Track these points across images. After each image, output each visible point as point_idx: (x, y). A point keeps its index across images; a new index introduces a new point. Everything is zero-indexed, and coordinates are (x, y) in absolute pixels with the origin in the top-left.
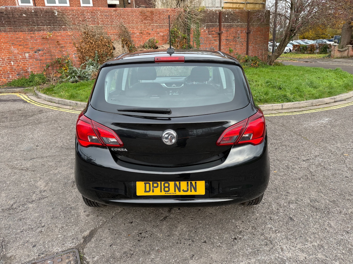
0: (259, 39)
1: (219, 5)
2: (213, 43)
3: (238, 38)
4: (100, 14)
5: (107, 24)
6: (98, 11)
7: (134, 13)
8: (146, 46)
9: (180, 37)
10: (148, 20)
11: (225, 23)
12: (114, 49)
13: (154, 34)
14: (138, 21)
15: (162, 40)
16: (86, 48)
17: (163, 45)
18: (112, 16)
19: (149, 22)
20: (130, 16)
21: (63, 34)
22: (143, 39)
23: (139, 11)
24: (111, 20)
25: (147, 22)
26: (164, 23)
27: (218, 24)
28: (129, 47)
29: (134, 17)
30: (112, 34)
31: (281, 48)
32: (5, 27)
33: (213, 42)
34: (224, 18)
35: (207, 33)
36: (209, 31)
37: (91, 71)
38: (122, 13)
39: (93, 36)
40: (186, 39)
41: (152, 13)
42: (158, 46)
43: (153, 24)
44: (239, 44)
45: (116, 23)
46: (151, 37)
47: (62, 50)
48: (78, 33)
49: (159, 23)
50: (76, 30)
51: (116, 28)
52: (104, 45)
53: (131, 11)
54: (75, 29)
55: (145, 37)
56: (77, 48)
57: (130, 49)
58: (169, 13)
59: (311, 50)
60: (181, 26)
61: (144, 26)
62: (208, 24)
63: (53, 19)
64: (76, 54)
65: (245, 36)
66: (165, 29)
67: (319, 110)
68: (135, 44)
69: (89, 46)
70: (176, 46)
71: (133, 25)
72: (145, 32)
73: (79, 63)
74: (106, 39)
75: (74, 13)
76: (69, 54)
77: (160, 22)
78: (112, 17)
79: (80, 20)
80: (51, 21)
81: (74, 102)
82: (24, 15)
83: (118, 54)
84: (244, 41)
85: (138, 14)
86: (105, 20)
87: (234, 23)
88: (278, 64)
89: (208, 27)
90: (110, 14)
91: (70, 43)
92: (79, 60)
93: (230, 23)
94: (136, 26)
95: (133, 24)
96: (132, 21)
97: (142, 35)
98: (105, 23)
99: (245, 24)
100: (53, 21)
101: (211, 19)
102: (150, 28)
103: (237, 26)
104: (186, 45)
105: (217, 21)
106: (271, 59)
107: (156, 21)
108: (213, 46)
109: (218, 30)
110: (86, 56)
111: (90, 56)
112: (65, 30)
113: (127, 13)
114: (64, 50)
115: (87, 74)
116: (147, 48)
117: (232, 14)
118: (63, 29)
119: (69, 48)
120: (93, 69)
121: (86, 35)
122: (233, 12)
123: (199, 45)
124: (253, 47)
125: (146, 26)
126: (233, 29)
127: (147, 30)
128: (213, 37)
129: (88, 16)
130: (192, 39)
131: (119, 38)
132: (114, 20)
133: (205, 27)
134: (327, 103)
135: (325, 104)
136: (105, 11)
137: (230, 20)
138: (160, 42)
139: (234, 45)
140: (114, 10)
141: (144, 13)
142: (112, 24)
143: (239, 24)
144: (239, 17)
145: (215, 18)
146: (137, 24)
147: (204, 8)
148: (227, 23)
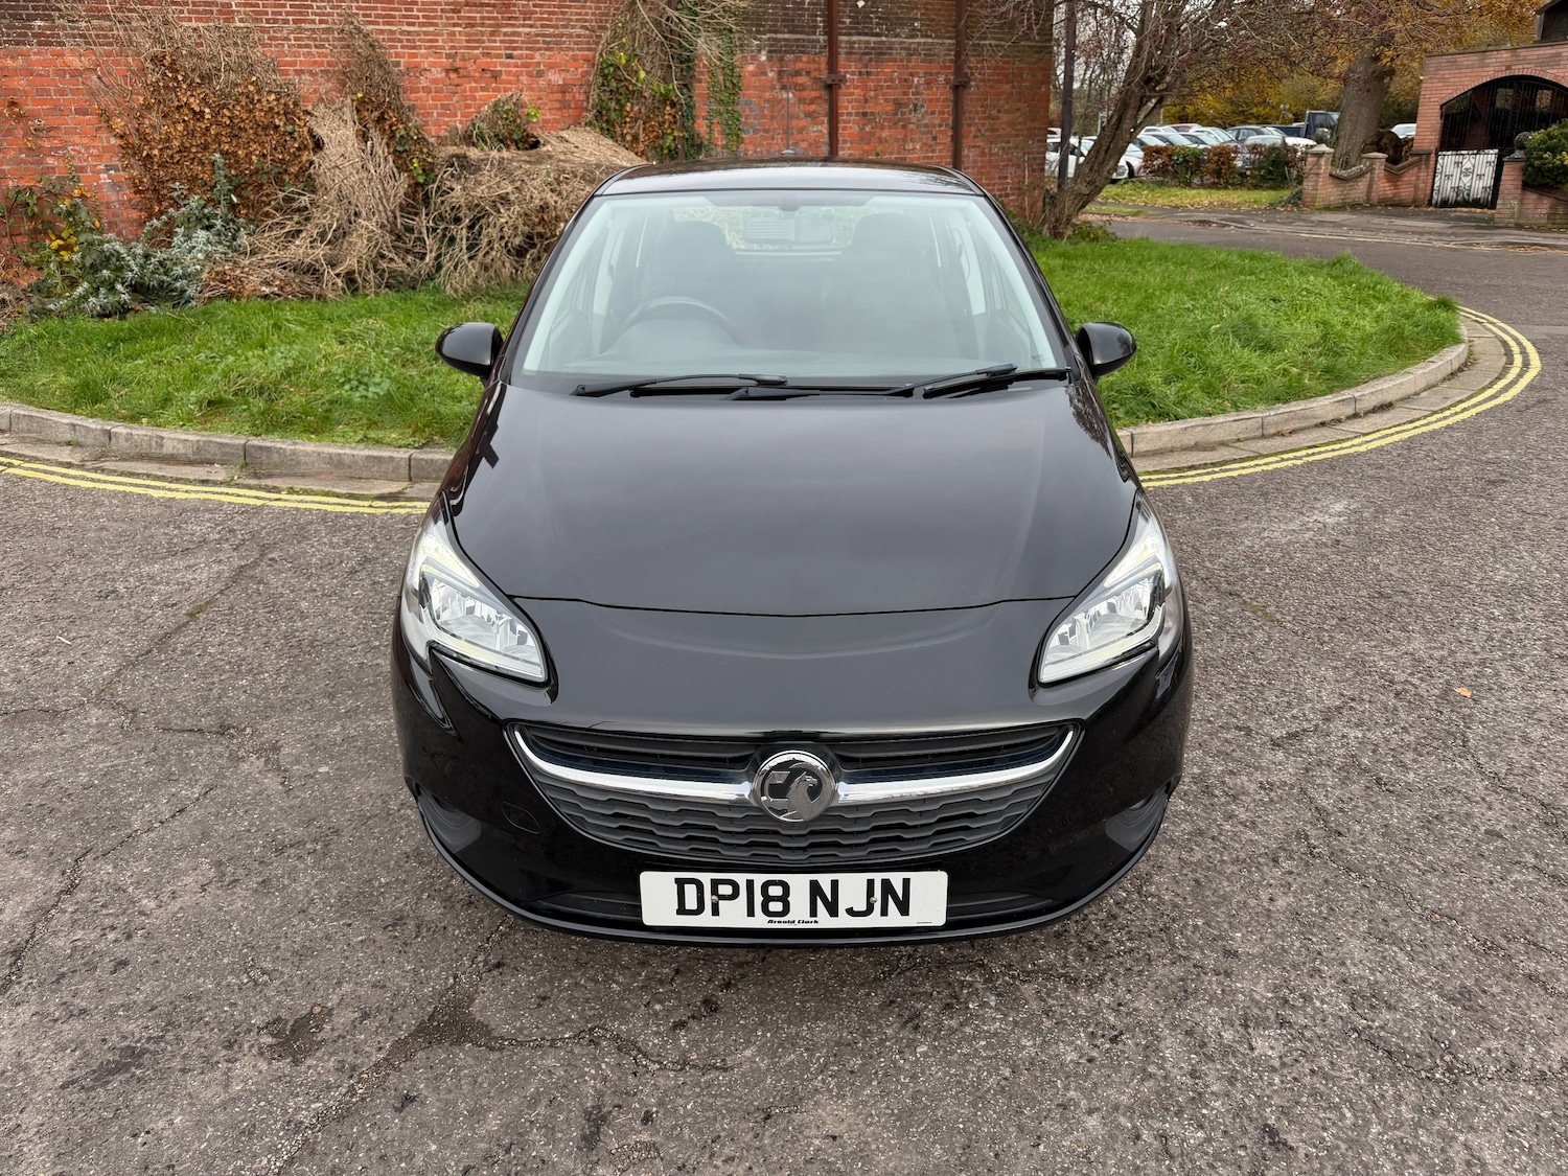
0: (1005, 117)
2: (801, 130)
3: (915, 110)
5: (276, 21)
8: (481, 137)
9: (646, 94)
11: (855, 38)
12: (318, 145)
13: (517, 75)
14: (435, 11)
15: (557, 105)
16: (168, 140)
17: (564, 134)
19: (489, 18)
21: (41, 63)
22: (466, 98)
25: (482, 18)
26: (565, 27)
27: (822, 38)
28: (393, 137)
30: (302, 72)
31: (1100, 158)
33: (803, 123)
34: (848, 9)
35: (772, 81)
36: (780, 73)
37: (200, 256)
39: (207, 78)
40: (673, 105)
42: (542, 135)
43: (510, 30)
44: (921, 139)
45: (324, 14)
46: (506, 90)
47: (40, 147)
48: (123, 59)
49: (542, 26)
50: (111, 44)
51: (322, 40)
52: (265, 128)
54: (105, 36)
55: (475, 89)
56: (122, 137)
57: (400, 149)
59: (1218, 173)
60: (648, 43)
61: (467, 34)
62: (776, 39)
64: (117, 170)
65: (944, 100)
66: (570, 53)
67: (1296, 458)
68: (426, 123)
69: (186, 126)
70: (629, 138)
71: (411, 29)
72: (471, 67)
73: (134, 214)
74: (273, 97)
76: (82, 169)
77: (547, 19)
81: (93, 426)
83: (337, 171)
84: (940, 126)
87: (897, 36)
88: (1087, 234)
89: (775, 50)
91: (81, 112)
92: (137, 197)
93: (877, 35)
94: (426, 33)
95: (409, 24)
96: (406, 10)
97: (459, 81)
99: (944, 45)
101: (787, 14)
102: (499, 48)
103: (911, 52)
104: (676, 134)
105: (816, 27)
106: (1057, 210)
107: (527, 15)
108: (805, 147)
109: (823, 66)
110: (174, 180)
111: (193, 180)
112: (51, 44)
114: (47, 145)
115: (178, 271)
116: (486, 143)
118: (35, 35)
119: (77, 139)
120: (210, 248)
121: (164, 74)
123: (738, 136)
124: (983, 154)
125: (476, 35)
126: (889, 67)
127: (484, 54)
128: (801, 101)
130: (701, 109)
131: (340, 91)
133: (764, 52)
134: (1323, 424)
135: (1316, 426)
137: (877, 24)
138: (548, 117)
139: (897, 140)
142: (304, 21)
143: (919, 44)
144: (917, 8)
145: (808, 9)
146: (431, 24)
148: (863, 38)
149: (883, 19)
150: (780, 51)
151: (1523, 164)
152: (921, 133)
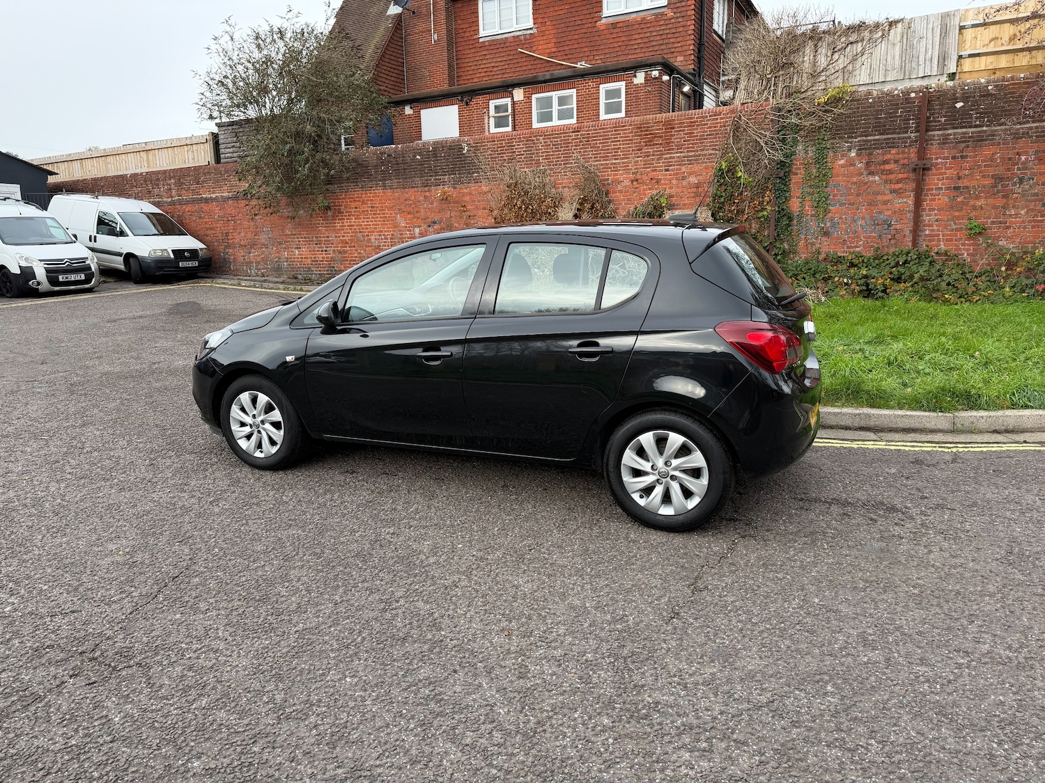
1: (935, 69)
2: (885, 203)
4: (543, 141)
5: (556, 165)
6: (540, 136)
7: (622, 130)
10: (657, 144)
11: (950, 132)
13: (670, 180)
14: (629, 151)
18: (569, 143)
19: (657, 151)
20: (609, 139)
21: (474, 190)
22: (640, 194)
23: (634, 125)
24: (566, 154)
25: (654, 151)
26: (702, 150)
27: (912, 135)
29: (619, 141)
30: (565, 187)
32: (391, 180)
33: (889, 197)
34: (944, 111)
35: (860, 169)
36: (868, 164)
38: (592, 134)
41: (671, 124)
43: (668, 156)
44: (1026, 206)
45: (577, 159)
49: (688, 152)
52: (544, 213)
53: (614, 127)
54: (495, 178)
56: (494, 218)
58: (721, 119)
61: (644, 161)
62: (866, 141)
63: (459, 161)
66: (704, 165)
68: (620, 208)
69: (515, 213)
70: (735, 213)
71: (616, 161)
72: (645, 177)
74: (550, 199)
75: (494, 145)
77: (691, 147)
78: (569, 146)
79: (505, 160)
80: (456, 164)
82: (418, 157)
85: (632, 132)
86: (552, 155)
87: (1002, 124)
89: (865, 149)
91: (484, 209)
93: (976, 126)
94: (623, 163)
95: (615, 159)
96: (615, 152)
97: (638, 186)
98: (553, 162)
100: (460, 164)
101: (880, 123)
102: (661, 167)
103: (1017, 136)
104: (769, 209)
105: (908, 128)
107: (679, 147)
108: (889, 213)
109: (912, 155)
112: (478, 182)
113: (603, 132)
117: (988, 95)
118: (473, 179)
119: (481, 219)
121: (512, 191)
122: (996, 86)
125: (649, 161)
126: (990, 150)
127: (652, 171)
128: (887, 182)
129: (520, 148)
130: (795, 192)
131: (577, 195)
132: (573, 153)
133: (854, 151)
136: (556, 134)
137: (977, 118)
139: (995, 207)
141: (648, 127)
142: (568, 163)
143: (1031, 128)
145: (900, 116)
146: (626, 158)
147: (861, 89)
148: (959, 131)
149: (982, 114)
150: (870, 149)
152: (1027, 200)
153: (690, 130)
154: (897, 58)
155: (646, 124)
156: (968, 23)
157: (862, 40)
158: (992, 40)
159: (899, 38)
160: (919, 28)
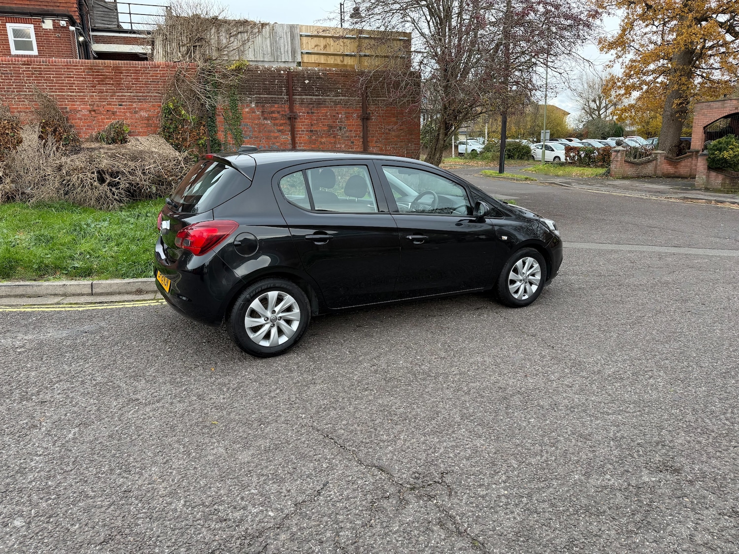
0: (393, 133)
1: (290, 58)
2: (276, 138)
3: (340, 129)
5: (8, 91)
7: (74, 69)
8: (103, 139)
10: (109, 84)
11: (304, 97)
12: (20, 142)
13: (125, 113)
14: (84, 86)
15: (145, 126)
17: (139, 138)
18: (21, 74)
19: (110, 89)
20: (63, 74)
22: (99, 122)
23: (86, 66)
24: (17, 83)
25: (107, 89)
26: (148, 93)
27: (285, 97)
28: (61, 138)
29: (73, 77)
30: (21, 112)
33: (277, 134)
34: (300, 84)
35: (259, 115)
36: (262, 112)
38: (44, 68)
41: (119, 70)
42: (130, 138)
43: (120, 94)
44: (344, 143)
45: (30, 89)
46: (117, 119)
49: (136, 92)
51: (30, 99)
52: (2, 134)
53: (66, 65)
55: (104, 119)
57: (64, 143)
58: (160, 71)
61: (99, 96)
62: (260, 97)
65: (357, 125)
66: (151, 104)
68: (80, 133)
70: (180, 140)
71: (72, 94)
72: (101, 109)
74: (6, 121)
77: (139, 90)
78: (20, 77)
84: (355, 137)
85: (84, 72)
87: (328, 96)
89: (260, 103)
90: (15, 70)
93: (316, 95)
94: (79, 96)
95: (71, 92)
96: (70, 86)
97: (96, 115)
98: (4, 88)
99: (355, 100)
101: (266, 87)
102: (115, 102)
103: (336, 103)
104: (205, 139)
105: (282, 92)
107: (129, 88)
108: (278, 144)
109: (287, 109)
113: (56, 68)
116: (105, 141)
117: (320, 78)
122: (323, 73)
123: (241, 140)
125: (104, 96)
126: (324, 110)
127: (108, 105)
128: (275, 125)
130: (220, 128)
132: (26, 83)
133: (253, 103)
136: (3, 64)
137: (316, 91)
138: (141, 130)
139: (331, 142)
140: (25, 61)
141: (98, 69)
142: (21, 91)
143: (341, 99)
144: (339, 83)
145: (277, 84)
146: (82, 92)
147: (251, 63)
148: (309, 97)
149: (319, 89)
150: (262, 103)
151: (707, 157)
152: (344, 140)
153: (136, 76)
154: (269, 47)
155: (96, 66)
156: (303, 33)
157: (247, 32)
158: (316, 46)
159: (268, 35)
160: (278, 30)
